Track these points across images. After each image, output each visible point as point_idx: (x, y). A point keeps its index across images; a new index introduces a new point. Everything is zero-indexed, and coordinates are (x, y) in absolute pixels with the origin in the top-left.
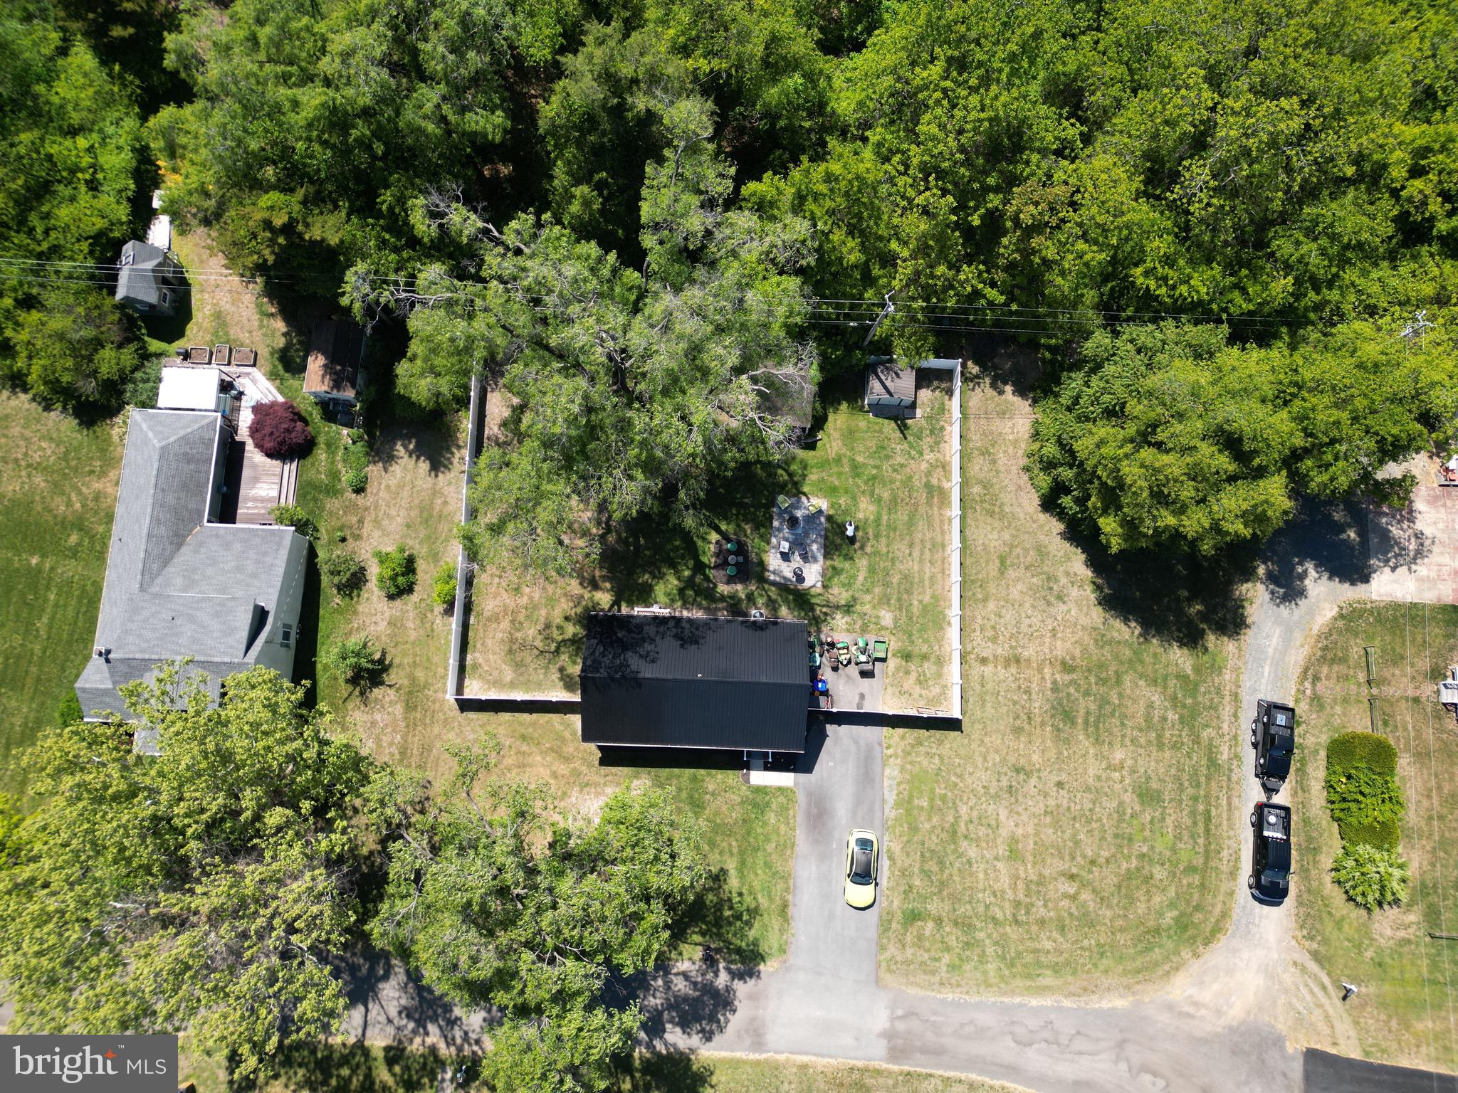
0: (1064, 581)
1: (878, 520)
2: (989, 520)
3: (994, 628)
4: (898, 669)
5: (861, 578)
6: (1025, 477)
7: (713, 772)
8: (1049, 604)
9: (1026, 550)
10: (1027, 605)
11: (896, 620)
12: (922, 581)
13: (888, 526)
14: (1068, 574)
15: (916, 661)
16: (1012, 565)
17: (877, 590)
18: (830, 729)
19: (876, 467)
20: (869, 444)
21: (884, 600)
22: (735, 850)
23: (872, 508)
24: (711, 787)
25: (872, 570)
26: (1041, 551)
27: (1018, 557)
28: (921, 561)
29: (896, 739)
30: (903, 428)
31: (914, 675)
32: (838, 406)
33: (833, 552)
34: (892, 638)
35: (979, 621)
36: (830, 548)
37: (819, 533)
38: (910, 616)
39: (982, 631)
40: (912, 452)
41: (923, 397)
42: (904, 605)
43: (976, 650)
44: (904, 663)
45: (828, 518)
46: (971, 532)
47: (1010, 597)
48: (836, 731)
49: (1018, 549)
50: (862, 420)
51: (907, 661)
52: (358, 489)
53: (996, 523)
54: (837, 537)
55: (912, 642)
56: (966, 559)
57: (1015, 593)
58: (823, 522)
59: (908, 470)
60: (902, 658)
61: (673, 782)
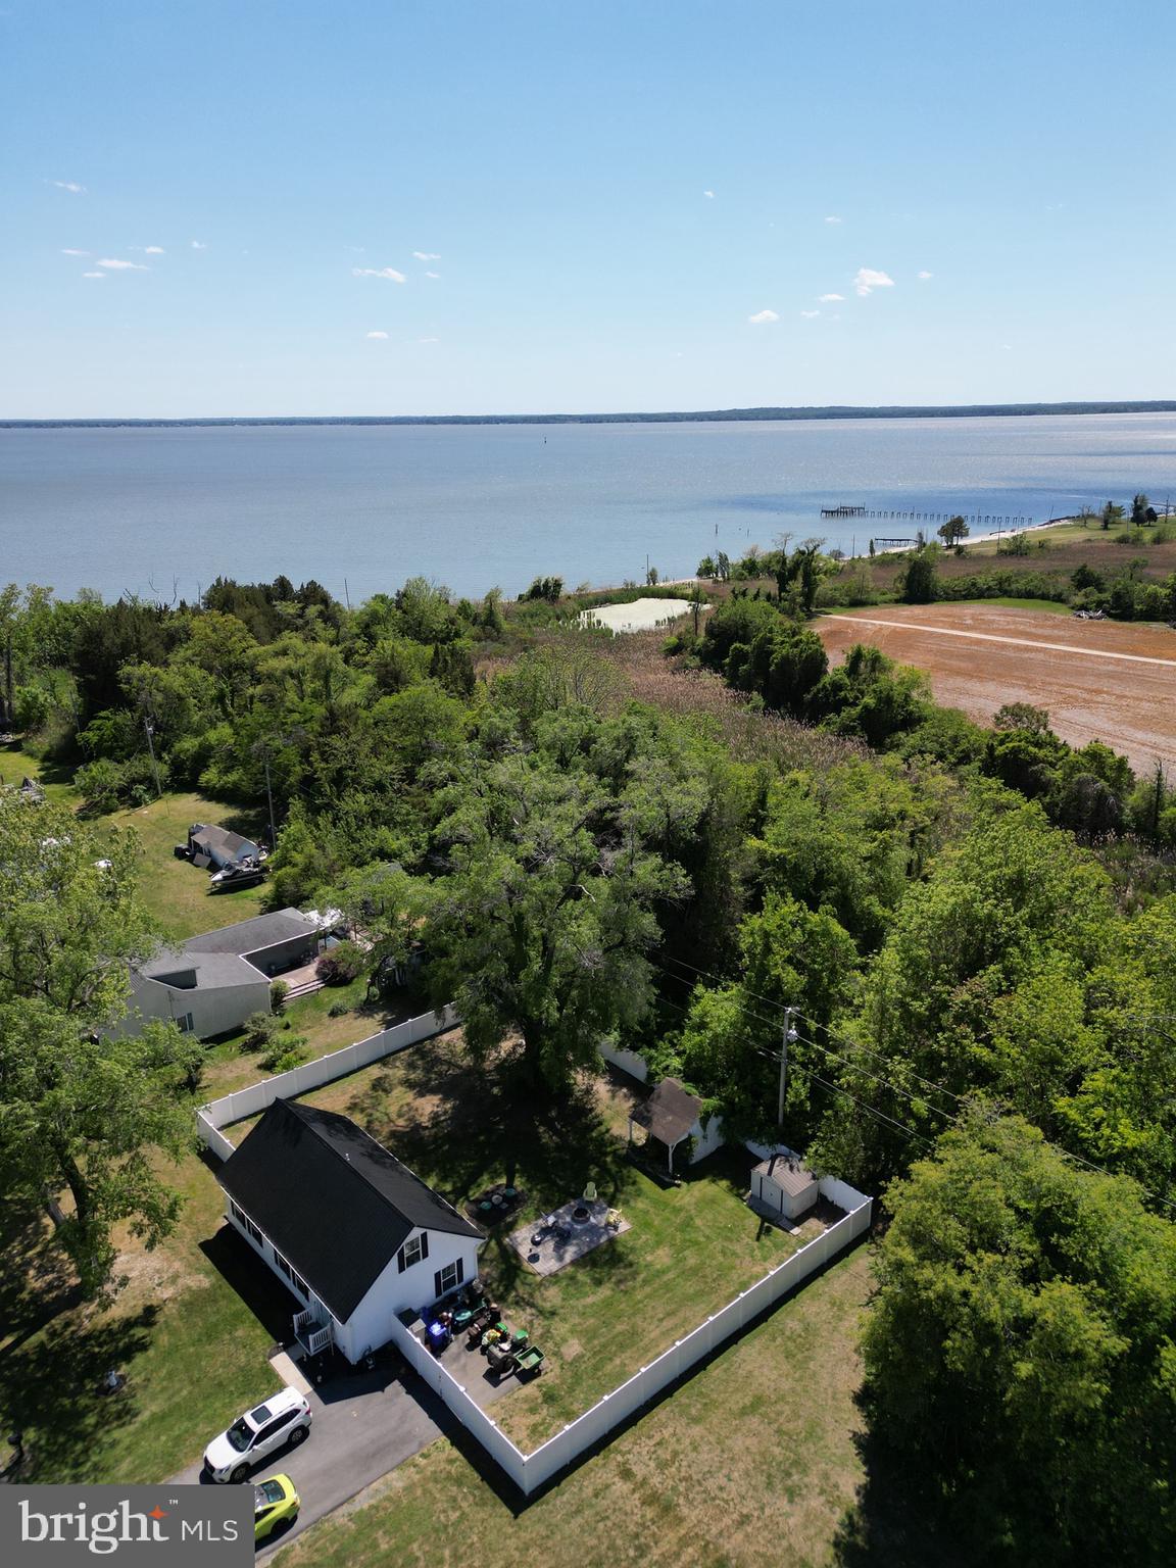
0: (813, 1479)
1: (660, 1274)
2: (781, 1357)
3: (675, 1454)
4: (526, 1400)
5: (589, 1300)
7: (259, 1324)
8: (769, 1485)
9: (796, 1415)
10: (741, 1465)
11: (579, 1358)
12: (646, 1350)
13: (666, 1284)
14: (826, 1477)
15: (554, 1411)
16: (765, 1415)
17: (592, 1321)
18: (396, 1387)
19: (708, 1237)
20: (720, 1218)
21: (589, 1335)
22: (177, 1399)
23: (667, 1261)
24: (239, 1333)
25: (608, 1303)
26: (813, 1433)
27: (779, 1414)
28: (665, 1334)
29: (443, 1456)
30: (763, 1231)
31: (537, 1418)
32: (721, 1179)
33: (585, 1267)
34: (557, 1370)
35: (666, 1433)
36: (586, 1260)
37: (591, 1241)
38: (596, 1368)
39: (659, 1444)
40: (756, 1252)
41: (813, 1223)
42: (602, 1355)
43: (630, 1456)
44: (540, 1401)
45: (612, 1241)
46: (748, 1352)
47: (728, 1442)
48: (398, 1394)
49: (787, 1407)
50: (732, 1202)
51: (545, 1401)
52: (333, 1014)
53: (786, 1367)
54: (605, 1259)
55: (571, 1390)
56: (715, 1370)
57: (738, 1443)
58: (603, 1240)
59: (738, 1262)
60: (544, 1394)
61: (223, 1303)
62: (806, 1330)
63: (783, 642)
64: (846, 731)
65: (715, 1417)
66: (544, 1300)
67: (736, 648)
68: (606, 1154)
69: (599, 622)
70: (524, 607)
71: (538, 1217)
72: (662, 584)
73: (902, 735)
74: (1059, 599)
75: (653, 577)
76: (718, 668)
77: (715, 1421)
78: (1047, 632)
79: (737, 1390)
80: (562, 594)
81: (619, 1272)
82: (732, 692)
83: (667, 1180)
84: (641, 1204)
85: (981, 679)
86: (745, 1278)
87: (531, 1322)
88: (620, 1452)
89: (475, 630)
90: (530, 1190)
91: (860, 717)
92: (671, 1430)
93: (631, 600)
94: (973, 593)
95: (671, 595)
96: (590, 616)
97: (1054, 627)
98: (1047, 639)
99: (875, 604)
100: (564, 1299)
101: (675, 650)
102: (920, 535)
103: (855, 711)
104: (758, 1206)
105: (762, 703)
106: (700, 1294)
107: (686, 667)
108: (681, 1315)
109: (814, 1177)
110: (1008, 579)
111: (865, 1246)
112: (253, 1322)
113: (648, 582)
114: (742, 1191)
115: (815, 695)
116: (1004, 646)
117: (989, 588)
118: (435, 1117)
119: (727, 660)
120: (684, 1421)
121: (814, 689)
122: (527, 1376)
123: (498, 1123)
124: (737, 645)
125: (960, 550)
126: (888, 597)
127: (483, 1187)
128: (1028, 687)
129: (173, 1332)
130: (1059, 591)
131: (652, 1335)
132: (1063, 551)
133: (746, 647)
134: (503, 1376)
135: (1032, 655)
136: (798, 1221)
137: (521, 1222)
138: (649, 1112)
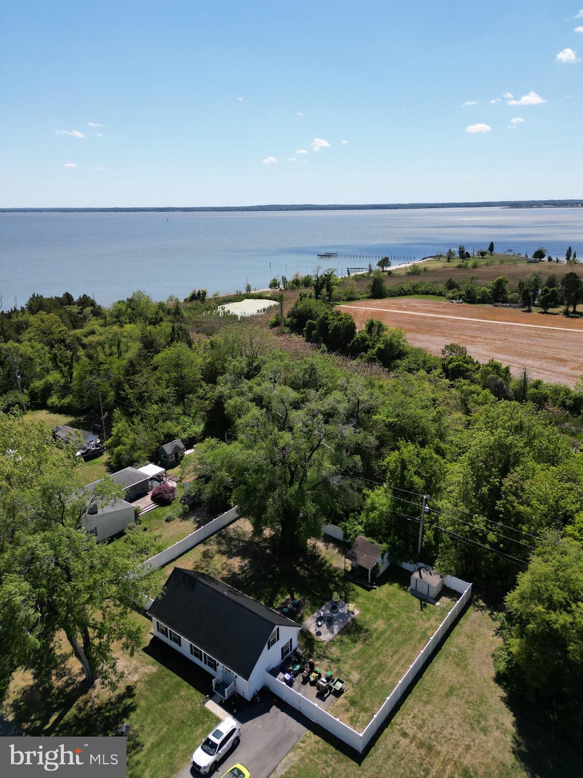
0: (491, 722)
1: (383, 633)
2: (454, 666)
3: (424, 721)
4: (342, 705)
5: (354, 651)
6: (491, 660)
7: (192, 687)
8: (473, 729)
9: (471, 693)
10: (456, 721)
11: (360, 680)
12: (390, 672)
13: (388, 638)
14: (497, 720)
15: (357, 709)
16: (457, 695)
17: (359, 661)
18: (274, 709)
19: (398, 612)
20: (401, 602)
21: (360, 669)
22: (162, 733)
23: (384, 626)
24: (183, 693)
25: (363, 652)
26: (482, 700)
27: (464, 693)
28: (397, 662)
29: (312, 741)
30: (423, 606)
31: (351, 714)
32: (394, 583)
33: (345, 634)
34: (351, 688)
35: (416, 711)
36: (345, 631)
37: (344, 621)
38: (370, 684)
39: (414, 717)
40: (424, 616)
41: (445, 600)
42: (370, 677)
43: (403, 725)
44: (348, 705)
45: (353, 620)
46: (438, 665)
47: (446, 711)
48: (277, 713)
49: (466, 690)
50: (403, 593)
51: (352, 705)
52: (167, 521)
53: (458, 670)
54: (353, 629)
55: (362, 697)
56: (426, 676)
57: (451, 711)
58: (349, 620)
59: (417, 622)
60: (350, 701)
61: (167, 679)
62: (460, 651)
63: (333, 319)
64: (371, 360)
65: (435, 700)
66: (332, 654)
67: (309, 323)
68: (334, 577)
69: (229, 311)
70: (189, 305)
71: (313, 613)
72: (253, 292)
73: (399, 361)
74: (440, 294)
75: (249, 289)
76: (300, 332)
77: (436, 702)
78: (442, 310)
79: (440, 685)
80: (206, 298)
81: (363, 635)
82: (310, 344)
83: (369, 586)
84: (360, 600)
85: (421, 333)
86: (423, 630)
87: (329, 666)
88: (397, 724)
89: (170, 317)
90: (304, 600)
91: (377, 353)
92: (417, 709)
93: (241, 300)
94: (402, 293)
95: (260, 297)
96: (223, 309)
97: (443, 307)
98: (443, 313)
99: (359, 299)
100: (341, 652)
101: (276, 324)
102: (370, 266)
103: (374, 351)
104: (415, 593)
105: (326, 349)
106: (405, 640)
107: (284, 333)
108: (400, 652)
109: (441, 577)
110: (417, 286)
111: (471, 607)
112: (188, 686)
113: (247, 291)
114: (406, 587)
115: (353, 344)
116: (426, 317)
117: (409, 291)
118: (241, 568)
119: (305, 329)
120: (421, 704)
121: (352, 341)
122: (338, 694)
123: (275, 568)
124: (309, 321)
125: (390, 273)
126: (364, 295)
127: (280, 601)
128: (444, 336)
129: (146, 698)
130: (441, 290)
131: (390, 664)
132: (435, 272)
133: (314, 322)
134: (326, 695)
135: (440, 321)
136: (437, 599)
137: (306, 616)
138: (354, 553)
